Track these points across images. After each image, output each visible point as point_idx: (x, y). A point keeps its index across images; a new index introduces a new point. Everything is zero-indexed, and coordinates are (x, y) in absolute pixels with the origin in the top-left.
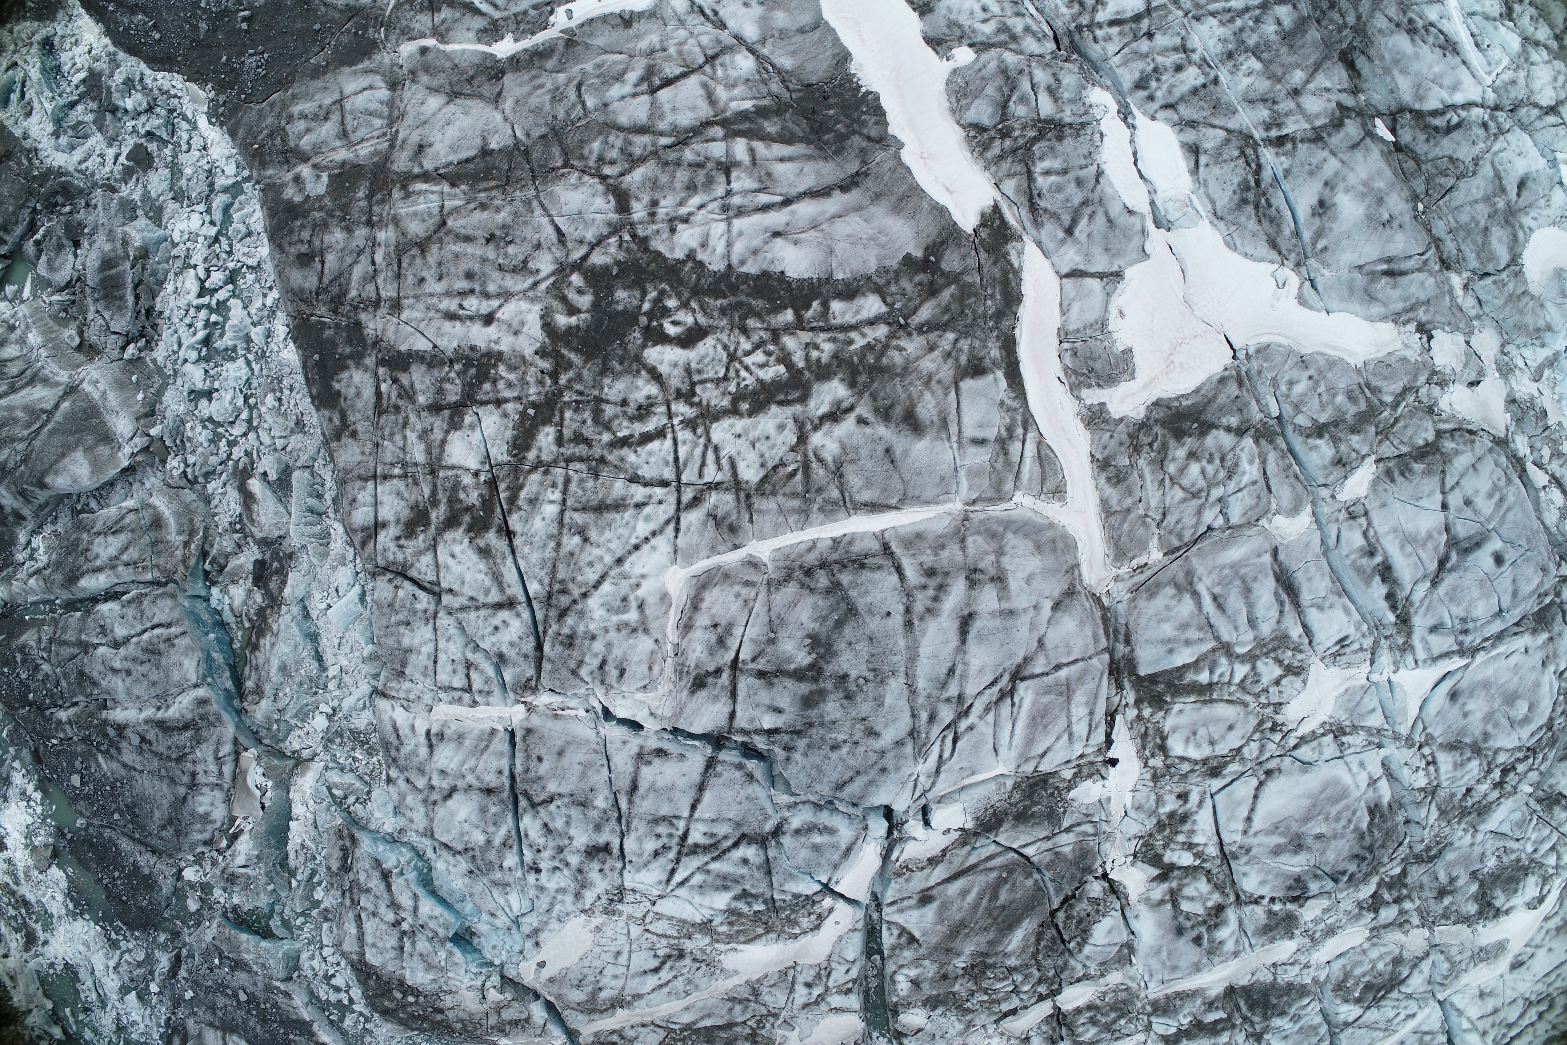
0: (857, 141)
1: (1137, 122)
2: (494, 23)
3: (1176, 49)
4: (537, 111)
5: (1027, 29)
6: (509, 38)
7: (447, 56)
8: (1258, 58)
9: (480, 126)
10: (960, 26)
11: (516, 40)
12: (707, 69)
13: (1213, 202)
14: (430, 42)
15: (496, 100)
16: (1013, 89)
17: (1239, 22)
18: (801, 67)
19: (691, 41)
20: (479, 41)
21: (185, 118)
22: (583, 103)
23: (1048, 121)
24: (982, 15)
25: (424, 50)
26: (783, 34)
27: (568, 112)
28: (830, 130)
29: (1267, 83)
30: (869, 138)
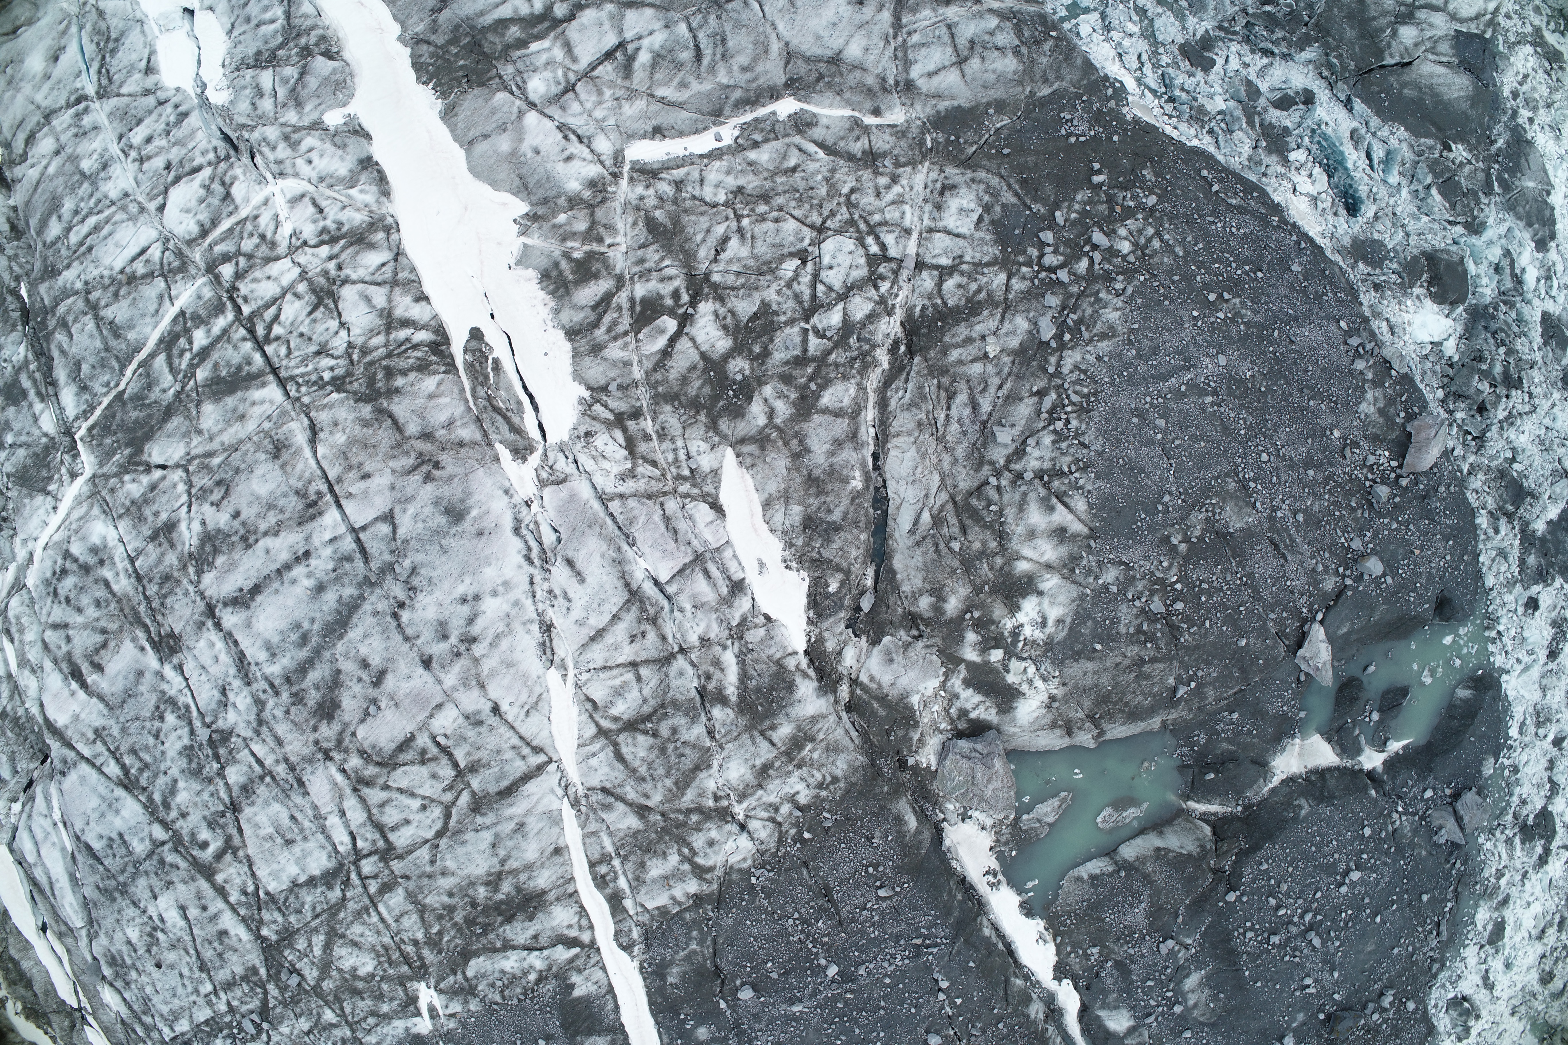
0: (440, 39)
1: (192, 83)
2: (800, 132)
3: (149, 158)
4: (738, 25)
5: (273, 148)
6: (782, 115)
7: (849, 103)
8: (83, 174)
9: (798, 18)
10: (335, 145)
11: (774, 113)
12: (572, 77)
13: (143, 32)
14: (869, 120)
15: (790, 55)
16: (293, 90)
17: (93, 201)
18: (487, 100)
19: (589, 105)
20: (815, 115)
21: (1154, 92)
22: (691, 30)
23: (267, 67)
24: (314, 156)
25: (877, 112)
26: (503, 128)
27: (706, 21)
28: (463, 47)
29: (79, 150)
30: (429, 43)
